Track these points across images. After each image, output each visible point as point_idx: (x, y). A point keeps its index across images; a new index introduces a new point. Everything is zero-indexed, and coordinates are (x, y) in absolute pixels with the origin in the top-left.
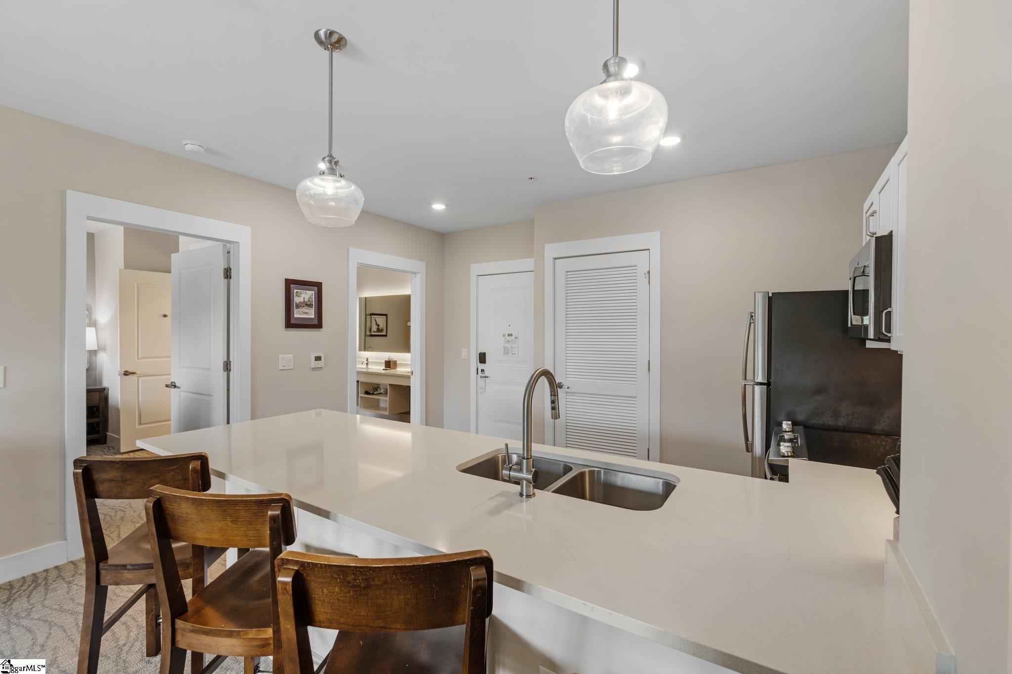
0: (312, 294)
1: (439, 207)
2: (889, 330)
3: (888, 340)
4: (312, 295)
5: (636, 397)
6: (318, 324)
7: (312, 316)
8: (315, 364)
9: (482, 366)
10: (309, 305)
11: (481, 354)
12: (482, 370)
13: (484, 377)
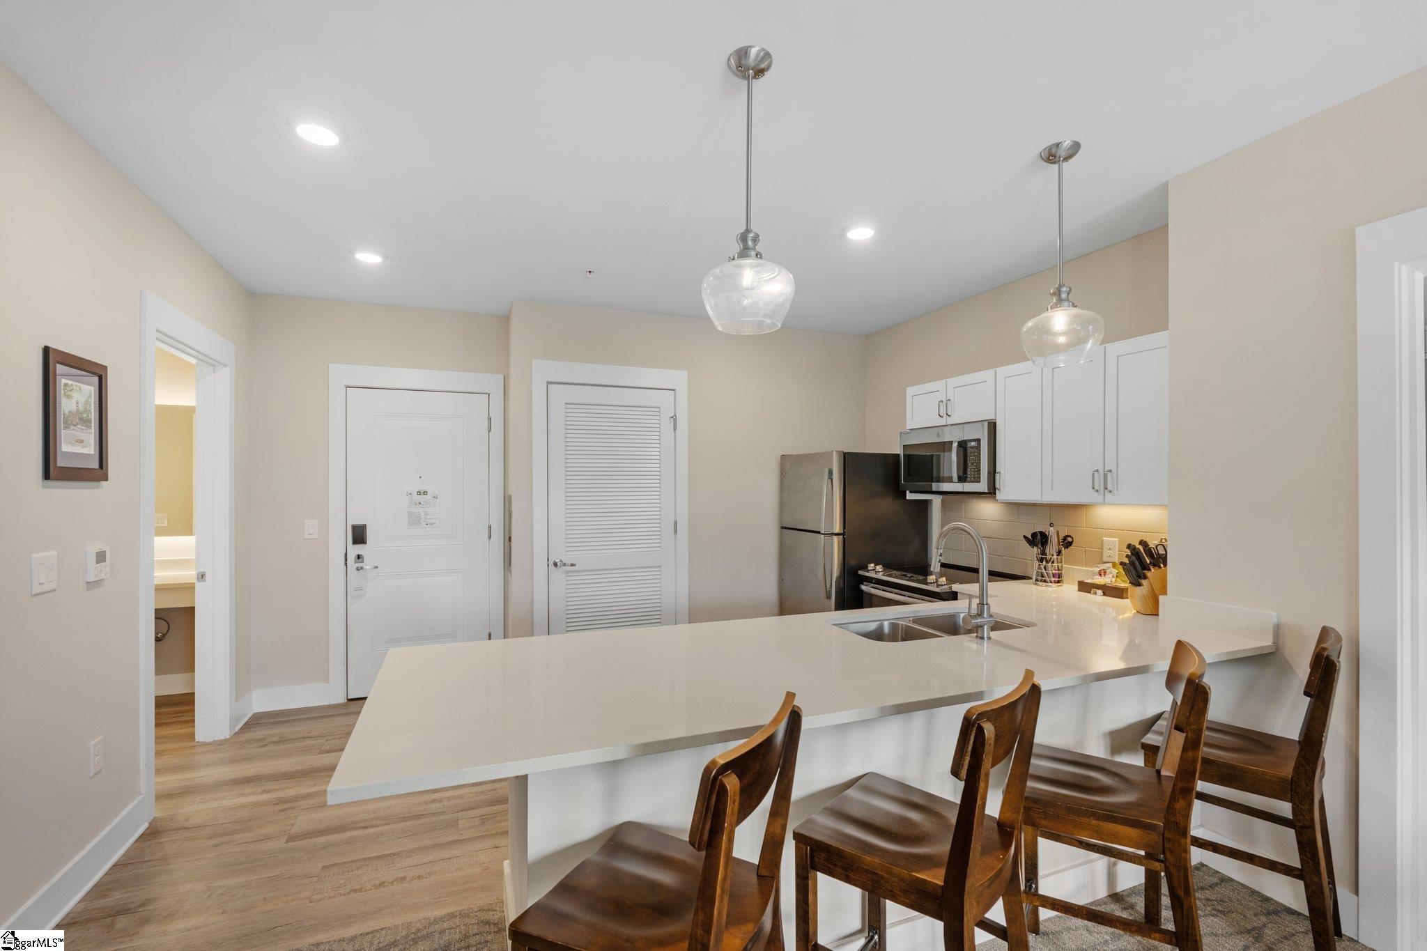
0: (90, 392)
1: (369, 258)
4: (90, 396)
5: (660, 567)
6: (98, 472)
7: (91, 449)
8: (94, 571)
9: (359, 549)
10: (86, 422)
11: (355, 528)
12: (359, 557)
13: (362, 568)
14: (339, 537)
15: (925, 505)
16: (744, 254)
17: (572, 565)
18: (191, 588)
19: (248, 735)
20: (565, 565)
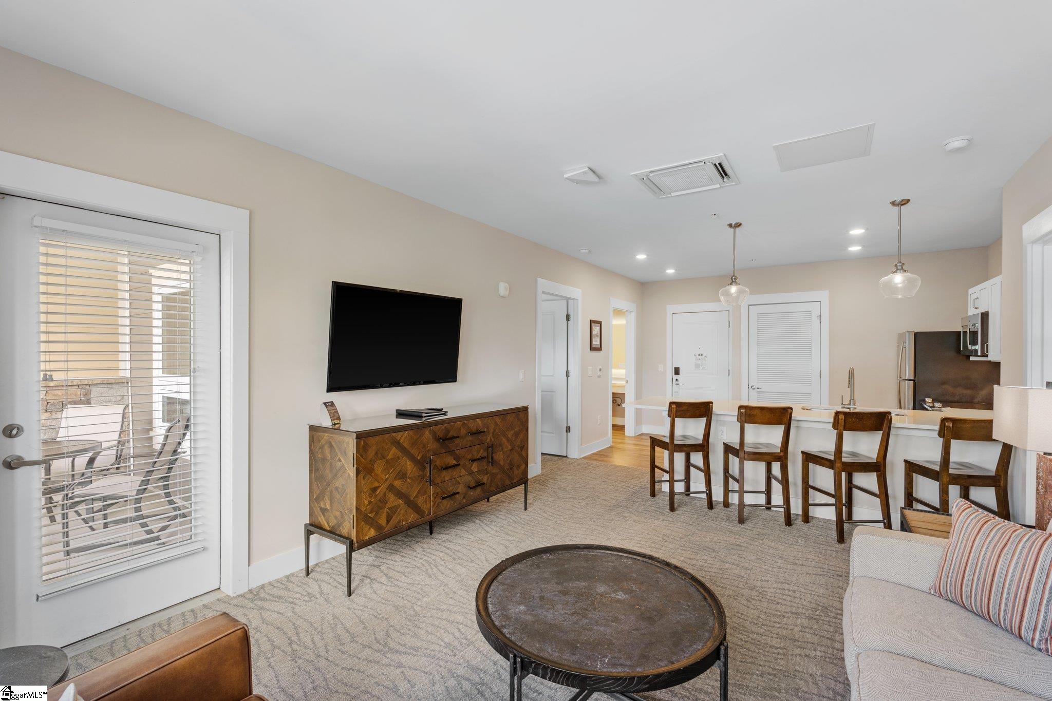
1: (670, 271)
2: (987, 352)
3: (987, 356)
4: (599, 330)
5: (811, 394)
6: (600, 349)
7: (599, 343)
8: (599, 373)
9: (677, 376)
10: (598, 336)
11: (675, 368)
12: (677, 380)
13: (678, 384)
14: (670, 372)
18: (623, 387)
19: (639, 437)
20: (756, 388)
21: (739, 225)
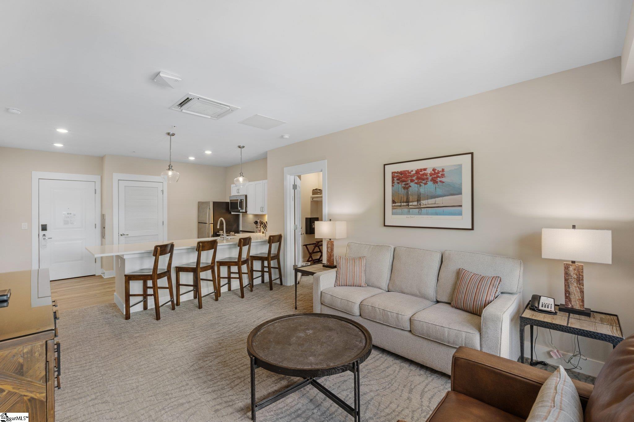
1: (58, 145)
3: (246, 212)
5: (158, 235)
9: (44, 232)
11: (42, 225)
12: (44, 235)
13: (45, 239)
14: (36, 229)
15: (238, 215)
16: (169, 169)
17: (127, 235)
20: (124, 235)
21: (173, 135)
